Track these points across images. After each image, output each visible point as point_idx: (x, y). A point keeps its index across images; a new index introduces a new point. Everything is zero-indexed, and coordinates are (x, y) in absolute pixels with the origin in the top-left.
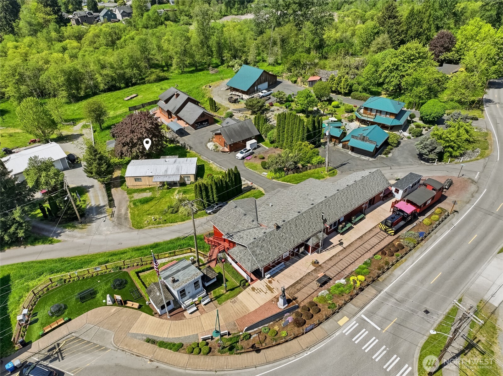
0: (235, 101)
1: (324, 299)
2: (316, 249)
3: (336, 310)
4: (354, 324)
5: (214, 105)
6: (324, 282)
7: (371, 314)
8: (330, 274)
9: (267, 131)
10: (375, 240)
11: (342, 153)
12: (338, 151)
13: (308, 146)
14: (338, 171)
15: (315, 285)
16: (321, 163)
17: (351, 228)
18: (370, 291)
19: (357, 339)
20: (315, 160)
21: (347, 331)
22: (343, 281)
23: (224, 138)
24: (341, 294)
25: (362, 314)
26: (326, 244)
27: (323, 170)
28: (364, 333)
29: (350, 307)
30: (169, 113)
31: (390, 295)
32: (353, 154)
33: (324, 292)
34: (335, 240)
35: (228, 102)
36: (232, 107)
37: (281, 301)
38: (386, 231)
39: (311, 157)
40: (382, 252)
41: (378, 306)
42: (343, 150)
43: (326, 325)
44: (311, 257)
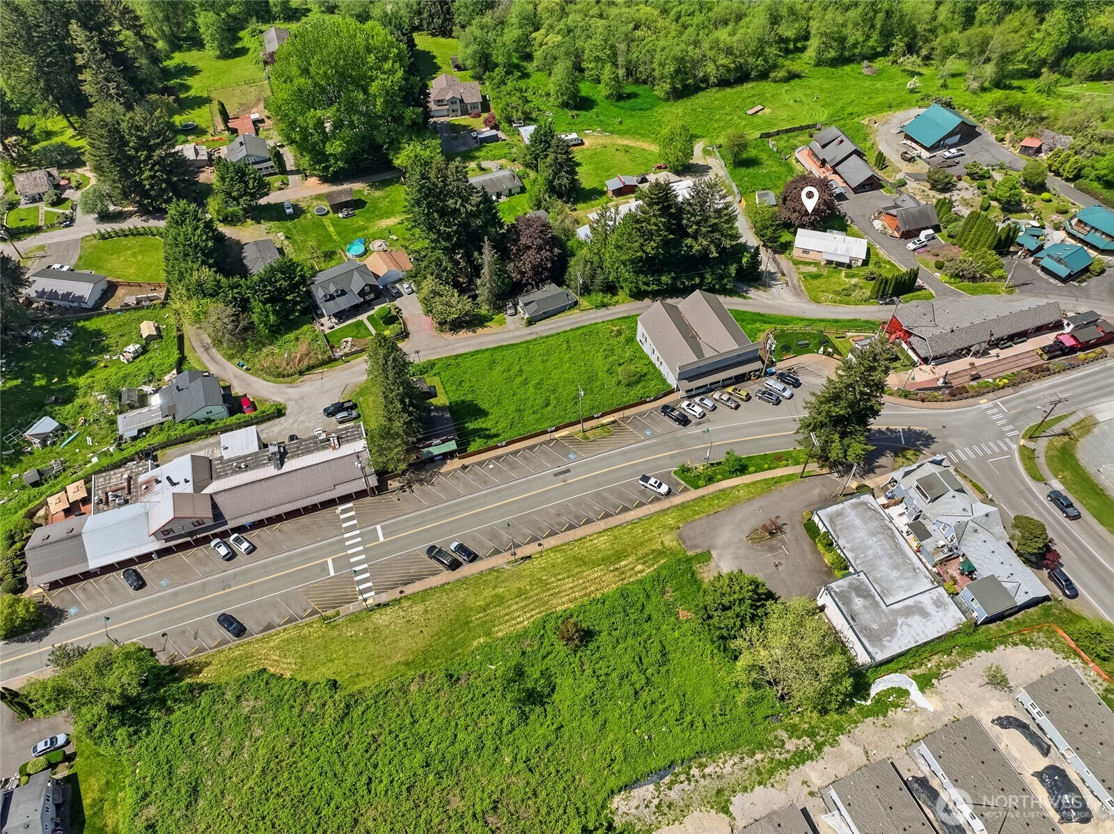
0: (911, 160)
1: (972, 387)
2: (976, 354)
3: (980, 394)
4: (990, 404)
5: (881, 161)
6: (976, 378)
7: (1003, 403)
8: (982, 374)
9: (949, 222)
10: (1029, 360)
11: (1029, 269)
12: (1026, 266)
13: (992, 256)
14: (1017, 290)
15: (968, 378)
16: (1001, 278)
17: (1011, 346)
18: (1010, 390)
19: (989, 412)
20: (996, 273)
21: (984, 407)
22: (990, 380)
23: (897, 222)
24: (987, 387)
25: (998, 402)
26: (985, 353)
27: (1002, 286)
28: (995, 410)
29: (991, 395)
30: (823, 162)
31: (1023, 396)
32: (1042, 274)
33: (974, 383)
34: (993, 352)
35: (899, 158)
36: (906, 167)
37: (942, 380)
38: (1041, 355)
39: (993, 269)
40: (1030, 369)
41: (1010, 400)
42: (1031, 266)
43: (971, 401)
44: (969, 359)
